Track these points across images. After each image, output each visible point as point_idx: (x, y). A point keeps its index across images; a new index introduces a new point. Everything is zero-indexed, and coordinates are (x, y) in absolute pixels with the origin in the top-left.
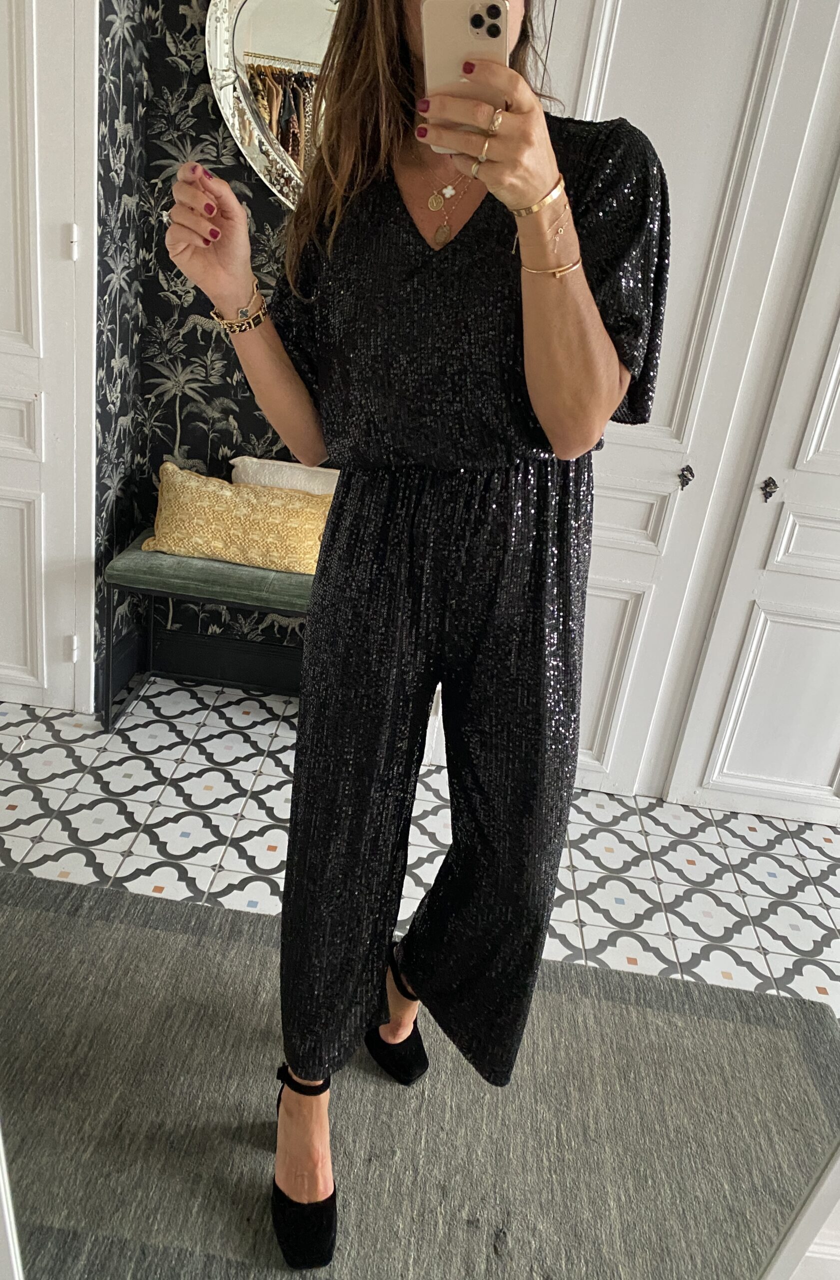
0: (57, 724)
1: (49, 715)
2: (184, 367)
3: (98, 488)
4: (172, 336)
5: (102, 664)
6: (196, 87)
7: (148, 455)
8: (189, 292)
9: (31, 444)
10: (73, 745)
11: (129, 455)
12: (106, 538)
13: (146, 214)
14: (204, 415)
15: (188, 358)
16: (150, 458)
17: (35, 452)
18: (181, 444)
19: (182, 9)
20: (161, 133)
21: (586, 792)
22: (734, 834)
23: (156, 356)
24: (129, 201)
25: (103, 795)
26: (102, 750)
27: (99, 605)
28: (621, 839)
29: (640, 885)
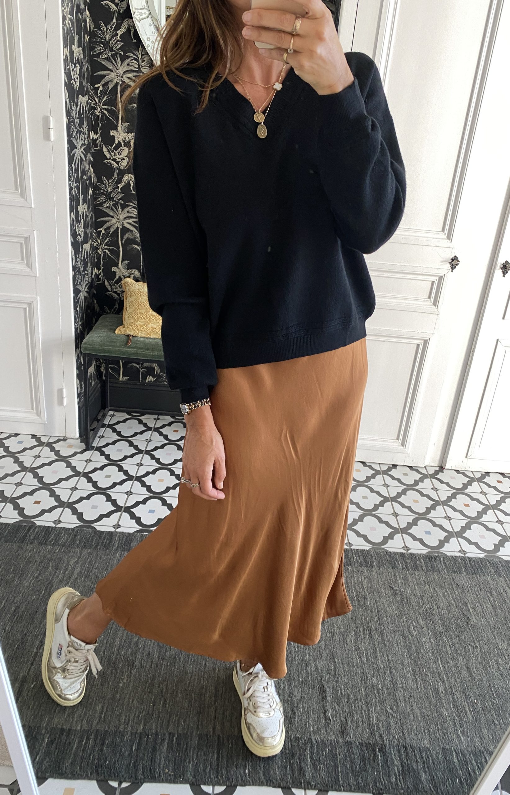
0: (57, 447)
1: (50, 441)
2: (123, 209)
3: (74, 292)
4: (114, 189)
5: (83, 406)
6: (122, 22)
7: (102, 268)
8: (124, 159)
9: (29, 264)
10: (69, 459)
11: (90, 269)
12: (80, 324)
13: (93, 108)
15: (125, 203)
16: (103, 270)
17: (32, 270)
18: (123, 259)
20: (100, 54)
22: (490, 486)
23: (103, 203)
24: (83, 100)
25: (94, 490)
26: (89, 461)
27: (78, 368)
28: (422, 494)
29: (438, 522)
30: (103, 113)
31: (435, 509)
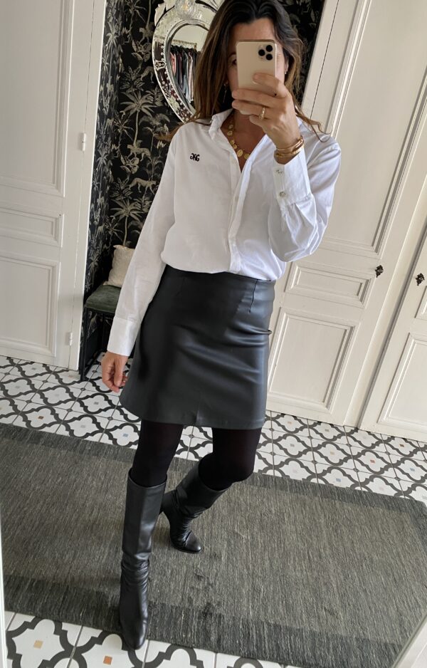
0: (61, 375)
1: (56, 371)
2: (131, 203)
3: (87, 261)
4: (126, 188)
5: (83, 347)
6: (146, 67)
7: (110, 245)
8: (135, 166)
9: (56, 238)
10: (69, 386)
11: (101, 245)
12: (89, 285)
13: (117, 128)
15: (133, 199)
17: (58, 242)
18: (127, 240)
19: (141, 30)
20: (127, 89)
21: (319, 423)
22: (393, 448)
23: (116, 197)
24: (110, 122)
25: (85, 413)
26: (83, 389)
27: (83, 319)
28: (338, 448)
29: (348, 472)
30: (124, 132)
31: (346, 462)
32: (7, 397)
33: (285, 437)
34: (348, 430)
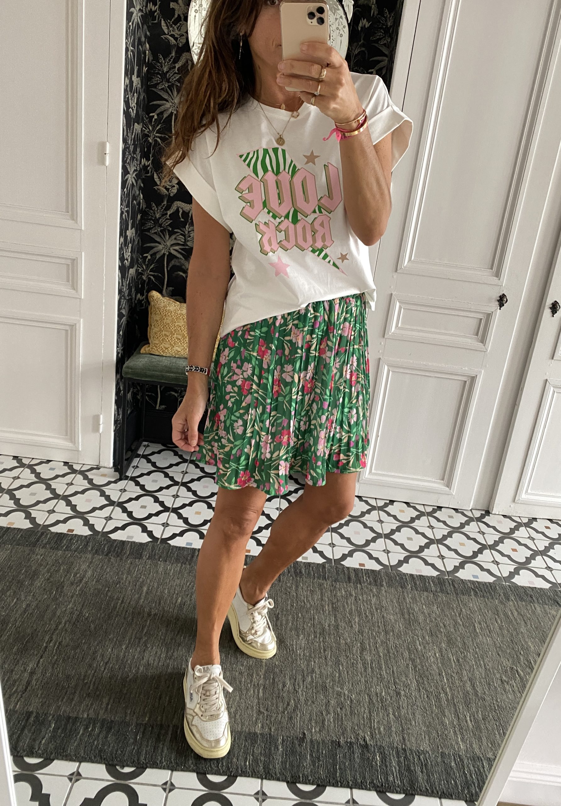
0: (90, 475)
1: (82, 469)
2: (170, 236)
3: (119, 315)
4: (163, 215)
5: (118, 433)
6: (181, 55)
7: (145, 294)
8: (174, 186)
9: (74, 286)
10: (103, 488)
11: (135, 294)
12: (122, 348)
13: (147, 136)
14: (183, 267)
15: (173, 230)
17: (77, 292)
18: (168, 286)
19: (172, 5)
20: (158, 84)
21: (440, 508)
22: (537, 531)
23: (151, 229)
24: (138, 128)
25: (129, 520)
26: (123, 491)
27: (117, 394)
28: (468, 538)
29: (485, 566)
30: (156, 141)
31: (482, 553)
32: (20, 507)
33: (398, 529)
34: (477, 514)
